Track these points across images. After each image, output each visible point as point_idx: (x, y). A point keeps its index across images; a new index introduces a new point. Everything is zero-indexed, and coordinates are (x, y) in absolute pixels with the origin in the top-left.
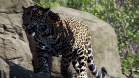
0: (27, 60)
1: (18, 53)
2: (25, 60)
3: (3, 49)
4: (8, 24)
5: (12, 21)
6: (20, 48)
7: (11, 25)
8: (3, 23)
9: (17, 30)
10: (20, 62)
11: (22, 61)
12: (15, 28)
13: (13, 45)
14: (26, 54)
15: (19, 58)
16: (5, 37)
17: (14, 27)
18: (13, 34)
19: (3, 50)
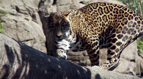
0: (40, 42)
1: (31, 35)
2: (38, 42)
3: (16, 30)
4: (21, 6)
5: (25, 2)
6: (33, 30)
7: (24, 7)
8: (16, 5)
9: (30, 12)
10: (33, 43)
11: (35, 43)
12: (28, 10)
13: (26, 26)
14: (39, 36)
15: (32, 40)
16: (18, 18)
17: (26, 8)
18: (26, 15)
19: (16, 32)
